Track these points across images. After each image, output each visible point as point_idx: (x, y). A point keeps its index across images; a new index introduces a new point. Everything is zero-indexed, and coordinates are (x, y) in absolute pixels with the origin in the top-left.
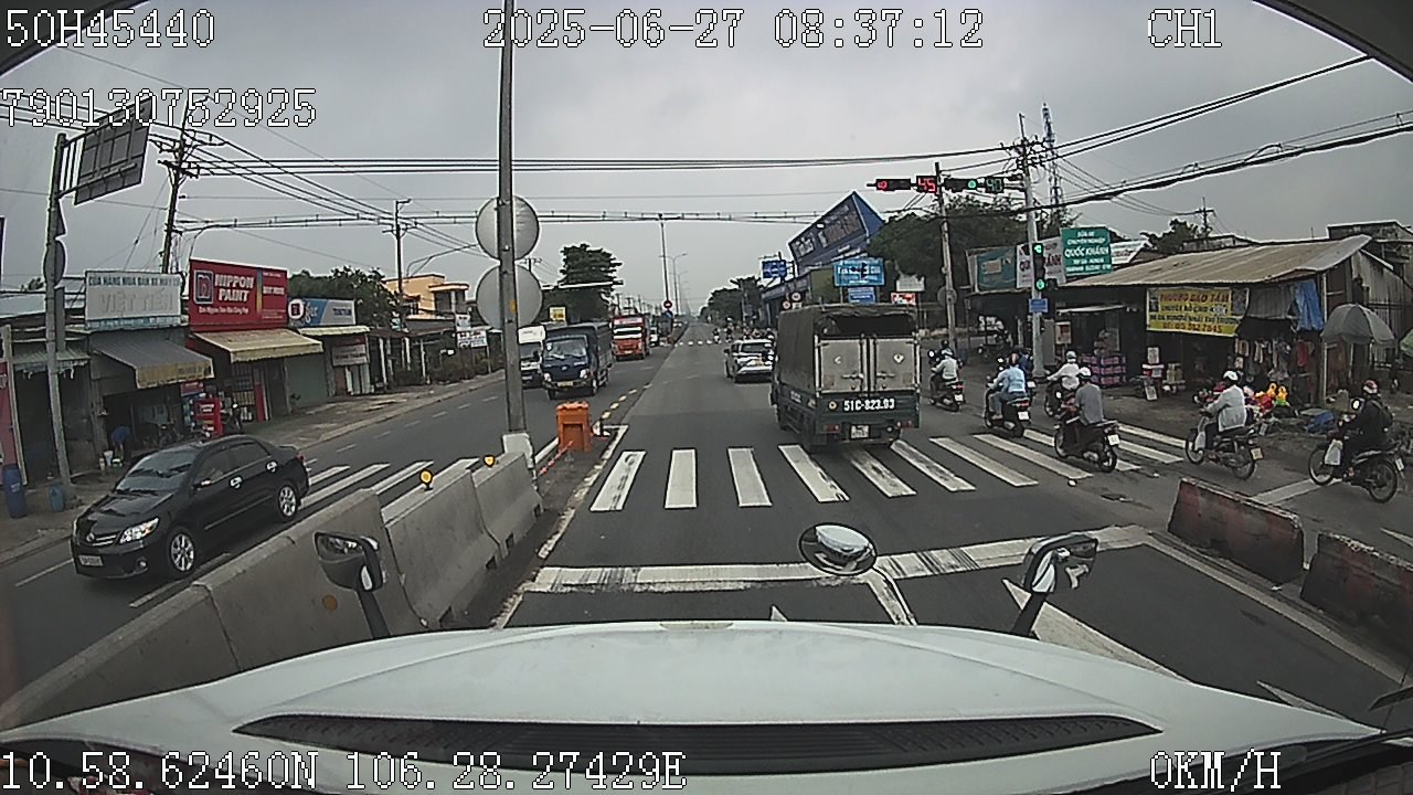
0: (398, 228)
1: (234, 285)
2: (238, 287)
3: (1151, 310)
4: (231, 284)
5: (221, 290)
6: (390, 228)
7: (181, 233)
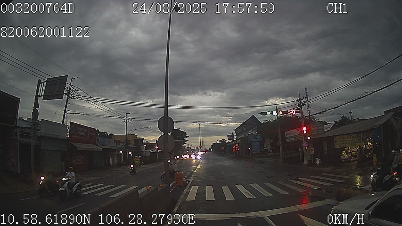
0: (126, 121)
1: (82, 131)
2: (83, 131)
3: (336, 143)
4: (81, 130)
5: (78, 132)
6: (124, 120)
7: (68, 114)
